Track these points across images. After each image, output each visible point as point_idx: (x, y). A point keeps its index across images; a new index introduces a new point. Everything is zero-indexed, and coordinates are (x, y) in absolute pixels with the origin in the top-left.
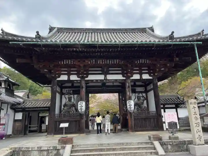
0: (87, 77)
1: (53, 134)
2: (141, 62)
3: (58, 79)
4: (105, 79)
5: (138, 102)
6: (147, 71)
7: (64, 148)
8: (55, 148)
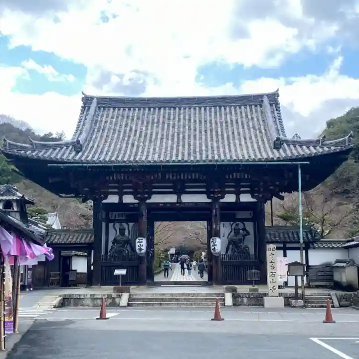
0: (150, 198)
1: (99, 285)
2: (235, 176)
3: (104, 201)
4: (179, 201)
5: (236, 239)
6: (249, 189)
7: (120, 297)
8: (110, 297)
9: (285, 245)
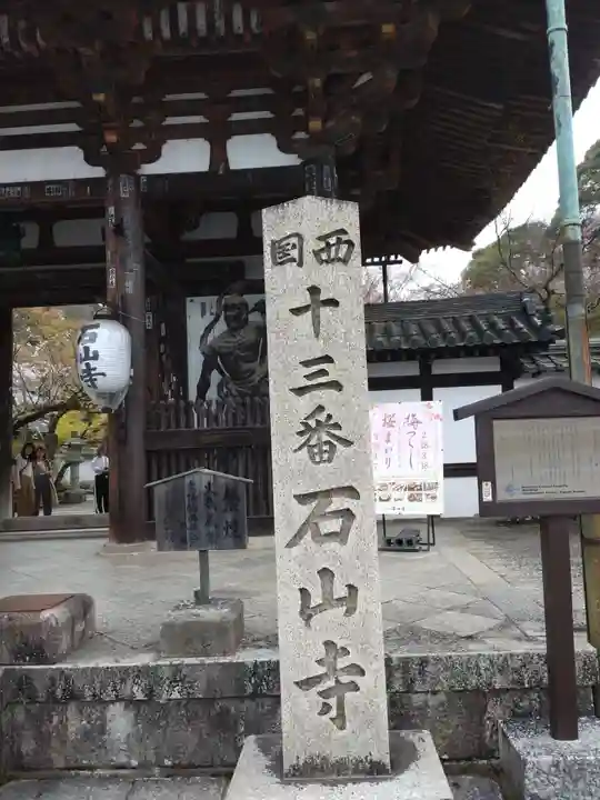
2: (183, 27)
5: (230, 343)
6: (266, 114)
9: (425, 368)
